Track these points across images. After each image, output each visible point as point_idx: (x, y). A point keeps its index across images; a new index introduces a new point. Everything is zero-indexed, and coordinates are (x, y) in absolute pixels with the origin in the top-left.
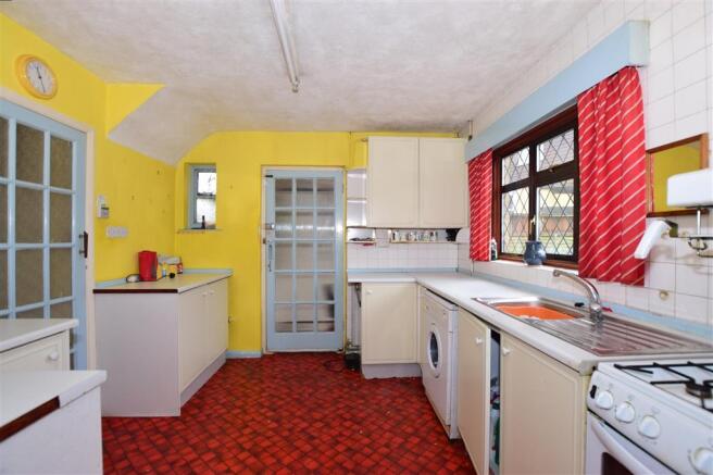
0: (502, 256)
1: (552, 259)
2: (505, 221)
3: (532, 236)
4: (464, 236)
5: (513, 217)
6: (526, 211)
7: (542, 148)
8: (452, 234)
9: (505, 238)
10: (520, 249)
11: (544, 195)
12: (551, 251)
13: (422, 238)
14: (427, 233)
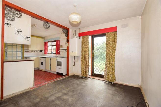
0: (48, 54)
1: (54, 54)
2: (49, 50)
3: (52, 51)
4: (43, 51)
5: (49, 49)
6: (51, 48)
7: (53, 43)
8: (41, 51)
9: (49, 52)
10: (51, 53)
11: (53, 47)
12: (54, 53)
13: (37, 52)
14: (38, 51)
